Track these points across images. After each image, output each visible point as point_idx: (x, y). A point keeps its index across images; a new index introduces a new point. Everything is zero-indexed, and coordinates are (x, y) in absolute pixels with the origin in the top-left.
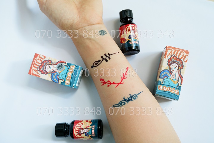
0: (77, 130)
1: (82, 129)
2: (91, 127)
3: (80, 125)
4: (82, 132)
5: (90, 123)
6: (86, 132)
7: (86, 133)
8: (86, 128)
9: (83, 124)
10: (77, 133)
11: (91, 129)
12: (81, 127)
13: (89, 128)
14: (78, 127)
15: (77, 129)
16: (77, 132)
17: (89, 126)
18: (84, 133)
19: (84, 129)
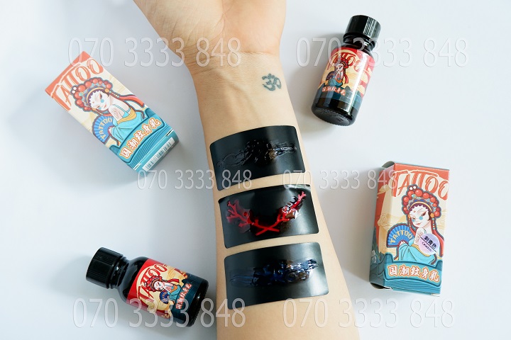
0: (147, 277)
1: (160, 279)
2: (182, 284)
3: (158, 268)
4: (156, 286)
5: (184, 276)
6: (165, 291)
7: (165, 293)
8: (169, 282)
9: (166, 270)
10: (143, 284)
11: (181, 288)
12: (159, 274)
13: (177, 284)
14: (152, 271)
15: (147, 274)
16: (145, 282)
17: (178, 281)
18: (159, 290)
19: (163, 281)
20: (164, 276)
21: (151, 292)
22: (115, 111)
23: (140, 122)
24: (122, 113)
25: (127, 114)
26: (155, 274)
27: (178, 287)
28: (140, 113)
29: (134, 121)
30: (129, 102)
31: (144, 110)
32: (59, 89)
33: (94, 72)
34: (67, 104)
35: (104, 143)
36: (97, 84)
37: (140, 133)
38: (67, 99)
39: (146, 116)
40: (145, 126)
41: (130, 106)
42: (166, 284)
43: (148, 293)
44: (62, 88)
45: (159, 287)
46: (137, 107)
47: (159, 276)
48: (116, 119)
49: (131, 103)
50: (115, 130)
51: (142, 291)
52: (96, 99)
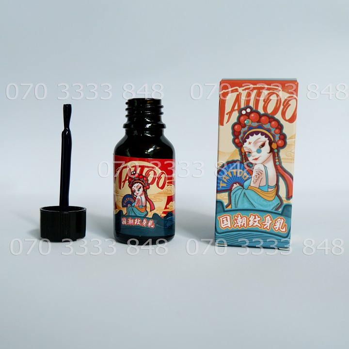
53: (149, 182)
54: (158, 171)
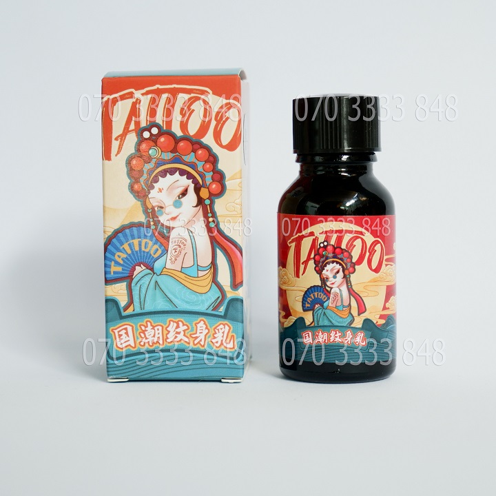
0: (340, 240)
1: (349, 269)
2: (358, 323)
3: (372, 252)
4: (329, 270)
5: (382, 317)
6: (328, 293)
7: (322, 296)
8: (351, 292)
9: (377, 270)
10: (322, 238)
11: (349, 327)
12: (360, 261)
13: (355, 312)
14: (358, 243)
15: (347, 238)
17: (362, 310)
18: (324, 281)
19: (346, 278)
20: (362, 275)
21: (311, 264)
22: (181, 244)
23: (202, 308)
24: (189, 262)
25: (193, 272)
26: (356, 254)
27: (349, 319)
28: (219, 294)
29: (193, 297)
30: (220, 254)
31: (230, 294)
32: (128, 103)
33: (217, 136)
34: (115, 145)
35: (107, 282)
36: (200, 165)
37: (182, 328)
38: (122, 137)
39: (222, 309)
40: (201, 326)
41: (214, 264)
42: (344, 288)
43: (309, 258)
44: (134, 105)
45: (330, 275)
46: (224, 277)
47: (354, 265)
48: (168, 262)
49: (221, 259)
50: (147, 279)
51: (306, 244)
52: (171, 188)
53: (354, 260)
54: (369, 238)
